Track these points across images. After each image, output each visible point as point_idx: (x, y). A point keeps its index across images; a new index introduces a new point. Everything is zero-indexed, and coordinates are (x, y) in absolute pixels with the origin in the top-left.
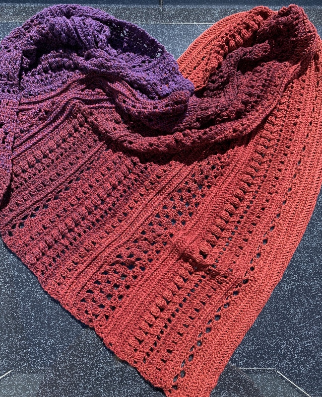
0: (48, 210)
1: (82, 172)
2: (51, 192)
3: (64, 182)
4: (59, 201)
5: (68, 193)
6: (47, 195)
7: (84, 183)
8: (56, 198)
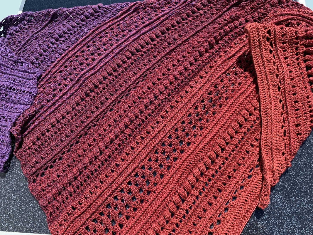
0: (62, 161)
1: (90, 128)
2: (66, 146)
3: (75, 137)
4: (71, 153)
5: (78, 146)
6: (63, 148)
7: (90, 137)
8: (68, 151)
